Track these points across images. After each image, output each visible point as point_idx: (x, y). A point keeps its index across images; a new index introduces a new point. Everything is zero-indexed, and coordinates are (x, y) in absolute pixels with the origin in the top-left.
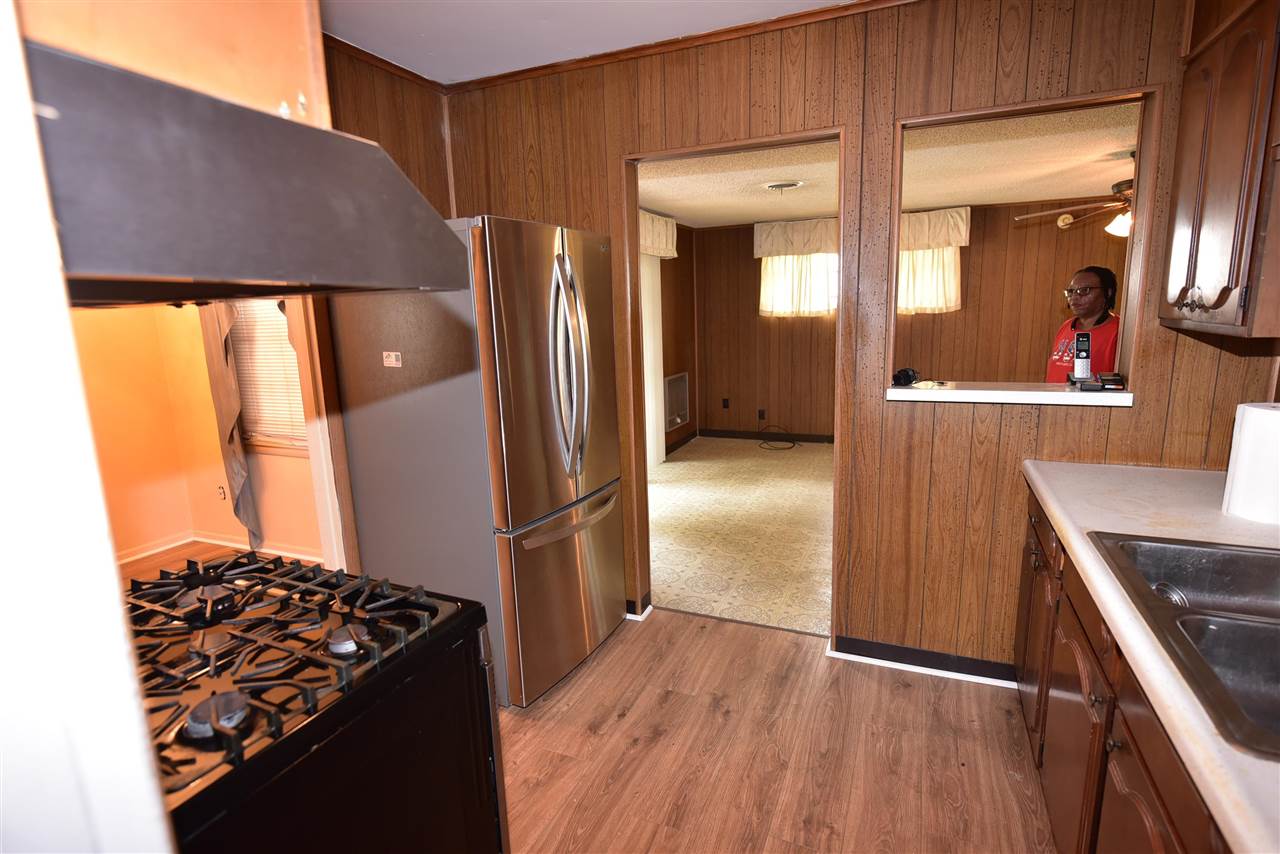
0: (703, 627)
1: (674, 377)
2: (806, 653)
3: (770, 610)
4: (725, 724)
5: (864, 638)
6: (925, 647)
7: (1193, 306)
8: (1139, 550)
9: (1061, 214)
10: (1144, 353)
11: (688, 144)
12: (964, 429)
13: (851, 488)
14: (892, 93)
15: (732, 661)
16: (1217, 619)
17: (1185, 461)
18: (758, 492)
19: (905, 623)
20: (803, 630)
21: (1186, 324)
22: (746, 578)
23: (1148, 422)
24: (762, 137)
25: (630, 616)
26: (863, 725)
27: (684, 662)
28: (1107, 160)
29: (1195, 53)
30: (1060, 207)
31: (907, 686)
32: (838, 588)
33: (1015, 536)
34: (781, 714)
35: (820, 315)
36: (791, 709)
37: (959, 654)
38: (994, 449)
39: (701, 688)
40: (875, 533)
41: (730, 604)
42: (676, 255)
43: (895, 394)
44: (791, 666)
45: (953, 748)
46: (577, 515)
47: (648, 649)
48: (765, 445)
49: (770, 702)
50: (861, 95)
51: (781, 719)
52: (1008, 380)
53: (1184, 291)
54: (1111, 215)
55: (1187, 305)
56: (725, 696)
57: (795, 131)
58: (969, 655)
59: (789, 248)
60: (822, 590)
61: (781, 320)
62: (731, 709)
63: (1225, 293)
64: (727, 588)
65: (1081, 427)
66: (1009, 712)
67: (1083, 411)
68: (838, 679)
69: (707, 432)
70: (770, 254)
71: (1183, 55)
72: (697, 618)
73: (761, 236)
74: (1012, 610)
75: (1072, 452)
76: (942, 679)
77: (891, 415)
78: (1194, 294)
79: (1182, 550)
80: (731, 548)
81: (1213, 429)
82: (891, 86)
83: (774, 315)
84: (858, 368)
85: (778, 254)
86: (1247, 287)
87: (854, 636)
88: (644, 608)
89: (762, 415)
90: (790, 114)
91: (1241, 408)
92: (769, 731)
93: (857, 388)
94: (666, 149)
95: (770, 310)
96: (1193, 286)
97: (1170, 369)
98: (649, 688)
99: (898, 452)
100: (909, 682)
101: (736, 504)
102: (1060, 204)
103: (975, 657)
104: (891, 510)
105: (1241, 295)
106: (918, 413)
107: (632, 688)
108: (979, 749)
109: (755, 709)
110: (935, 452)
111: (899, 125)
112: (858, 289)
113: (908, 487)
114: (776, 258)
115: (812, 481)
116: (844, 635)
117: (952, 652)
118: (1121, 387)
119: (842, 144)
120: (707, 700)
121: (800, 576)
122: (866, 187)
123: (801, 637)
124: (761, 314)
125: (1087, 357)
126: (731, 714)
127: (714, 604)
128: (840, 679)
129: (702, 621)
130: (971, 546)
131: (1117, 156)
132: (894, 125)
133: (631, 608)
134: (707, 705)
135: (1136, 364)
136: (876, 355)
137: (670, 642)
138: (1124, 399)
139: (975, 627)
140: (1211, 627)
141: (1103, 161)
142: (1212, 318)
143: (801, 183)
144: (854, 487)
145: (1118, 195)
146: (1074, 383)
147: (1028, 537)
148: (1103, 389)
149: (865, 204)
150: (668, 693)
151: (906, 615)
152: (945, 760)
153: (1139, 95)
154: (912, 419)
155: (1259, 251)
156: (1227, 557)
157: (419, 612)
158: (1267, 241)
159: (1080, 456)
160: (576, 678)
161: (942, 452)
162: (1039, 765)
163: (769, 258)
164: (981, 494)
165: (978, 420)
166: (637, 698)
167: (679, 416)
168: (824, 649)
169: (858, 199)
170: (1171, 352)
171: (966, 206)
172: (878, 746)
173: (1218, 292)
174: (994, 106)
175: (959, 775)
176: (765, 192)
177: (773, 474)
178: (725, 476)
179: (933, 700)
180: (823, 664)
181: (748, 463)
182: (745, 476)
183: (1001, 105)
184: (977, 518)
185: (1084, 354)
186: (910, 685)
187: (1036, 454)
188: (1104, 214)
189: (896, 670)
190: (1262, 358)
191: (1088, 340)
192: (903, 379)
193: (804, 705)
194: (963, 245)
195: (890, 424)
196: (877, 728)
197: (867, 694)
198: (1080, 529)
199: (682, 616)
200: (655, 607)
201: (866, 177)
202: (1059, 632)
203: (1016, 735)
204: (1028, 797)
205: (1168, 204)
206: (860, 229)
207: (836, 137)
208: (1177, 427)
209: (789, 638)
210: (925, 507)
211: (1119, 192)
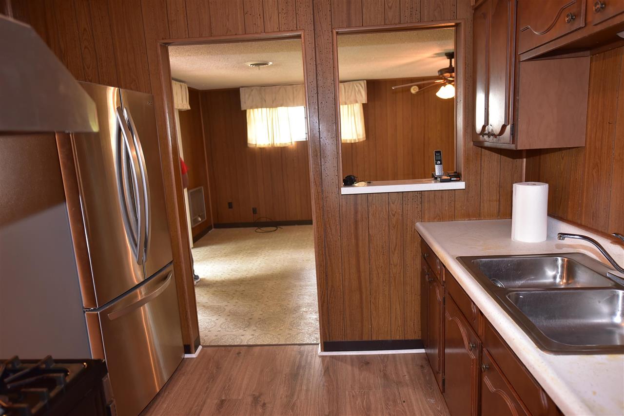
0: (239, 353)
1: (195, 189)
2: (307, 356)
3: (279, 334)
4: (264, 413)
5: (340, 340)
6: (374, 339)
7: (490, 134)
8: (480, 264)
9: (412, 86)
10: (467, 160)
11: (204, 36)
12: (384, 207)
13: (325, 250)
14: (329, 13)
15: (262, 371)
16: (522, 292)
17: (490, 216)
18: (259, 262)
19: (362, 326)
20: (301, 342)
21: (487, 144)
22: (260, 317)
23: (473, 197)
24: (253, 34)
25: (187, 356)
26: (347, 393)
27: (230, 379)
28: (434, 57)
29: (477, 5)
30: (412, 83)
31: (367, 363)
32: (323, 312)
33: (415, 265)
34: (298, 398)
35: (287, 145)
36: (303, 393)
37: (393, 339)
38: (401, 218)
39: (244, 394)
40: (341, 274)
41: (253, 335)
42: (189, 108)
43: (345, 191)
44: (299, 367)
45: (397, 394)
46: (141, 293)
47: (203, 375)
48: (259, 230)
49: (289, 392)
50: (312, 13)
51: (298, 400)
52: (394, 179)
53: (484, 127)
54: (438, 87)
55: (486, 134)
56: (261, 395)
57: (274, 32)
58: (398, 338)
59: (262, 104)
60: (308, 316)
61: (262, 150)
62: (265, 402)
63: (504, 127)
64: (248, 326)
65: (442, 201)
66: (422, 366)
67: (442, 193)
68: (328, 368)
69: (219, 225)
70: (252, 108)
71: (472, 5)
72: (234, 348)
73: (245, 95)
74: (417, 308)
75: (439, 216)
76: (385, 355)
77: (344, 203)
78: (489, 128)
79: (499, 261)
80: (247, 299)
81: (501, 197)
82: (329, 9)
83: (258, 146)
84: (323, 176)
85: (257, 107)
86: (513, 125)
87: (334, 340)
88: (196, 348)
89: (255, 211)
90: (270, 21)
91: (515, 185)
92: (293, 409)
93: (324, 188)
94: (189, 37)
95: (255, 143)
96: (488, 124)
97: (480, 167)
98: (209, 400)
99: (350, 225)
100: (368, 361)
101: (245, 271)
102: (412, 80)
103: (401, 339)
104: (349, 260)
105: (511, 128)
106: (359, 201)
107: (196, 404)
108: (410, 390)
109: (281, 398)
110: (370, 223)
111: (334, 32)
112: (319, 128)
113: (357, 245)
114: (256, 110)
115: (291, 250)
116: (328, 341)
117: (389, 338)
118: (459, 179)
119: (303, 41)
120: (250, 399)
121: (294, 310)
122: (319, 68)
123: (303, 348)
124: (248, 145)
125: (441, 164)
126: (267, 405)
127: (242, 337)
128: (329, 367)
129: (237, 349)
130: (394, 276)
131: (438, 55)
132: (332, 31)
133: (188, 350)
134: (250, 403)
135: (465, 166)
136: (332, 169)
137: (218, 367)
138: (461, 185)
139: (399, 321)
140: (521, 297)
141: (432, 57)
142: (499, 140)
143: (271, 63)
144: (327, 249)
145: (441, 76)
146: (436, 178)
147: (422, 265)
148: (450, 181)
149: (319, 78)
150: (222, 402)
151: (362, 322)
152: (395, 401)
153: (453, 24)
154: (356, 204)
155: (517, 106)
156: (519, 261)
157: (55, 375)
158: (520, 101)
159: (443, 218)
160: (154, 406)
161: (374, 223)
162: (443, 391)
163: (251, 110)
164: (396, 245)
165: (391, 203)
166: (201, 410)
167: (199, 216)
168: (316, 352)
169: (315, 75)
170: (479, 159)
171: (364, 80)
172: (357, 403)
173: (501, 127)
174: (385, 24)
175: (403, 408)
176: (248, 67)
177: (267, 248)
178: (236, 253)
179: (382, 369)
180: (318, 361)
181: (250, 243)
182: (249, 251)
183: (388, 24)
184: (395, 259)
185: (439, 162)
186: (368, 363)
187: (422, 219)
188: (434, 86)
189: (360, 355)
190: (518, 160)
191: (440, 154)
192: (349, 181)
193: (311, 388)
194: (364, 102)
195: (344, 209)
196: (355, 392)
197: (347, 372)
198: (452, 256)
199: (223, 348)
200: (203, 346)
201: (318, 62)
202: (447, 314)
203: (428, 378)
204: (439, 411)
205: (472, 82)
206: (317, 93)
207: (299, 37)
208: (485, 198)
209: (295, 349)
210: (367, 255)
211: (442, 74)
